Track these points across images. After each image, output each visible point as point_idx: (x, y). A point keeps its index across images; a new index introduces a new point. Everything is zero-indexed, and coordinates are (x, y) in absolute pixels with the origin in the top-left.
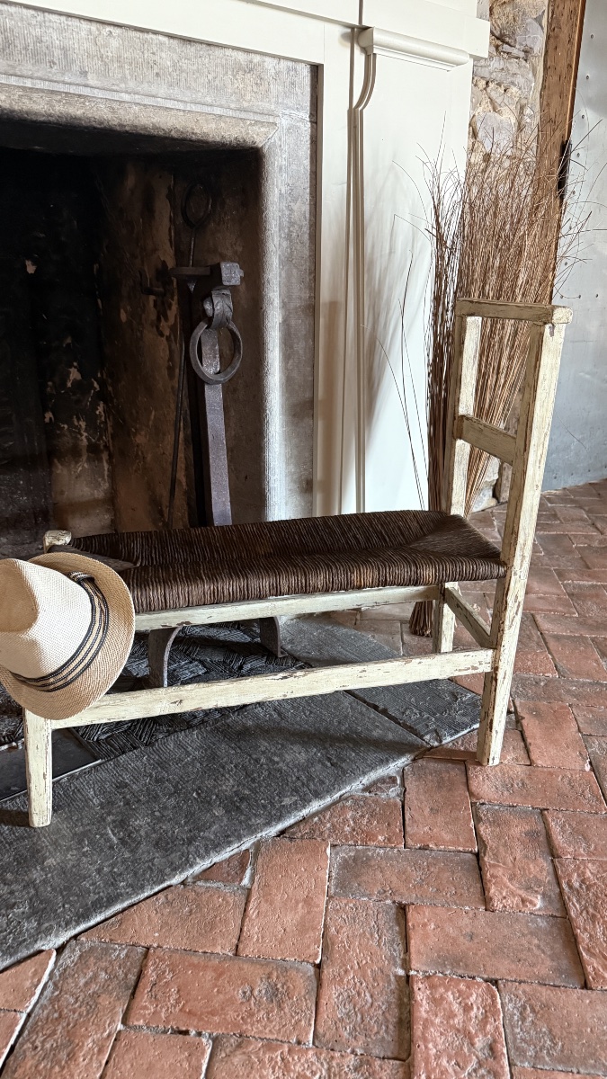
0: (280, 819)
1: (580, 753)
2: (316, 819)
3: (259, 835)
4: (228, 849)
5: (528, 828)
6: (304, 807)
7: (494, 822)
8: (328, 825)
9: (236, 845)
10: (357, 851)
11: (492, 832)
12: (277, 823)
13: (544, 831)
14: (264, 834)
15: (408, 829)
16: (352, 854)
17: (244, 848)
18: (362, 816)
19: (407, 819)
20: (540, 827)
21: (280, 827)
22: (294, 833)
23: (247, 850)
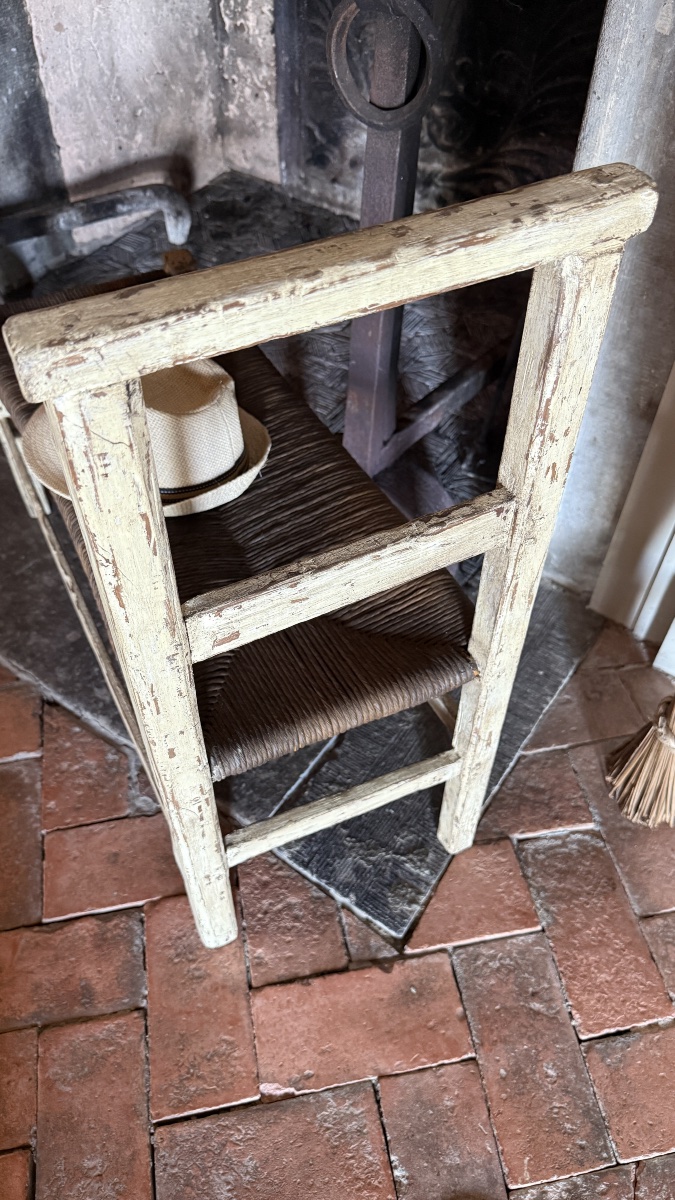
0: (68, 694)
1: (308, 1077)
2: (77, 729)
3: (41, 683)
4: (14, 663)
5: (99, 988)
6: (93, 712)
7: (105, 940)
8: (68, 744)
9: (21, 668)
10: (32, 785)
11: (83, 938)
12: (62, 694)
13: (96, 1013)
14: (45, 686)
15: (72, 832)
16: (27, 781)
17: (20, 675)
18: (89, 776)
19: (91, 827)
20: (103, 1007)
21: (58, 698)
22: (50, 714)
23: (18, 679)
